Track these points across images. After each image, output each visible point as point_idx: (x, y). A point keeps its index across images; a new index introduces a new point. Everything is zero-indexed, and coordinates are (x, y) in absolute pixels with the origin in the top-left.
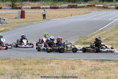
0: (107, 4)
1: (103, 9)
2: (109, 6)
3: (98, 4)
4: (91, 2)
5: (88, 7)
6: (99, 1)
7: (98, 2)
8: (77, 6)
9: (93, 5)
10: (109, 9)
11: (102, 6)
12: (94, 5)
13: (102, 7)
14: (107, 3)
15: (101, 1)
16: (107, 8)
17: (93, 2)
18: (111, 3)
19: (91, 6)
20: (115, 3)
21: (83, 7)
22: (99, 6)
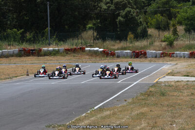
0: (114, 45)
1: (103, 56)
2: (118, 49)
3: (91, 46)
4: (76, 41)
5: (67, 53)
6: (94, 39)
7: (92, 41)
8: (40, 50)
9: (80, 48)
10: (118, 57)
11: (101, 50)
12: (82, 49)
14: (113, 43)
15: (98, 39)
16: (113, 54)
17: (80, 41)
18: (123, 44)
19: (74, 51)
20: (131, 42)
21: (55, 53)
22: (93, 50)
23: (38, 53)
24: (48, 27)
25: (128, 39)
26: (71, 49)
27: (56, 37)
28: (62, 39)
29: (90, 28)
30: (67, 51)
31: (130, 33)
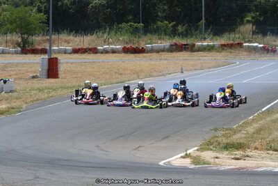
0: (275, 41)
1: (263, 53)
3: (249, 42)
4: (232, 35)
5: (223, 49)
6: (253, 34)
7: (251, 36)
8: (194, 45)
9: (238, 44)
11: (262, 45)
12: (240, 45)
13: (261, 48)
14: (274, 38)
15: (258, 33)
16: (274, 51)
17: (237, 36)
19: (231, 46)
21: (210, 49)
22: (253, 46)
23: (191, 48)
24: (202, 19)
26: (228, 45)
27: (211, 31)
28: (217, 33)
29: (248, 22)
30: (223, 46)
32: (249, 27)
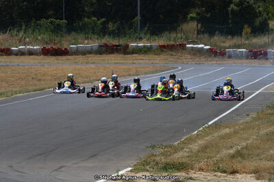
0: (224, 42)
1: (210, 56)
2: (229, 47)
3: (194, 43)
4: (173, 35)
5: (162, 51)
6: (198, 34)
8: (127, 46)
9: (180, 44)
10: (230, 57)
11: (208, 47)
12: (182, 46)
13: (207, 50)
14: (223, 38)
15: (203, 33)
16: (223, 54)
17: (179, 35)
18: (237, 40)
19: (171, 47)
20: (247, 39)
21: (147, 50)
22: (197, 47)
23: (125, 50)
24: (137, 16)
25: (243, 34)
26: (168, 46)
27: (148, 30)
28: (156, 32)
29: (192, 19)
30: (163, 48)
31: (246, 26)
32: (193, 25)
